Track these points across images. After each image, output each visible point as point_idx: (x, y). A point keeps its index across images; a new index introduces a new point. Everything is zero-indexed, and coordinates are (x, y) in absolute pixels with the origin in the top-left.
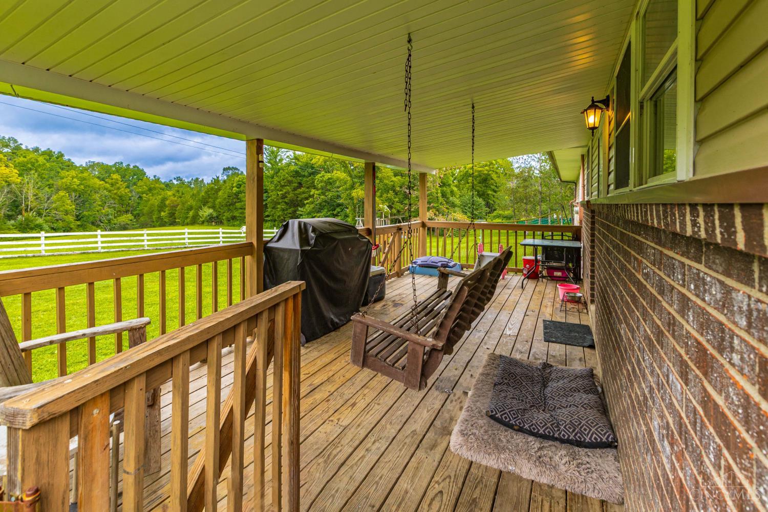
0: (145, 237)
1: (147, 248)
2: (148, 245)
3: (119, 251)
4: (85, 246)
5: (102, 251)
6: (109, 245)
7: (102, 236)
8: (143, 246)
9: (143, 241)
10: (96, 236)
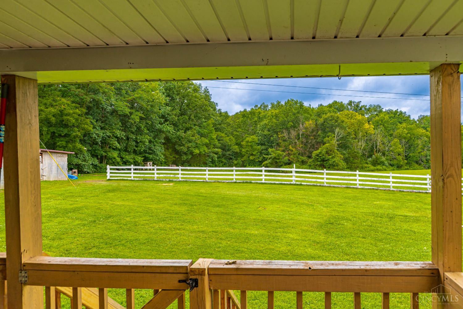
0: (391, 180)
1: (392, 189)
2: (394, 187)
3: (371, 189)
4: (348, 182)
5: (359, 187)
6: (364, 183)
7: (360, 175)
8: (389, 187)
9: (389, 182)
10: (355, 175)
